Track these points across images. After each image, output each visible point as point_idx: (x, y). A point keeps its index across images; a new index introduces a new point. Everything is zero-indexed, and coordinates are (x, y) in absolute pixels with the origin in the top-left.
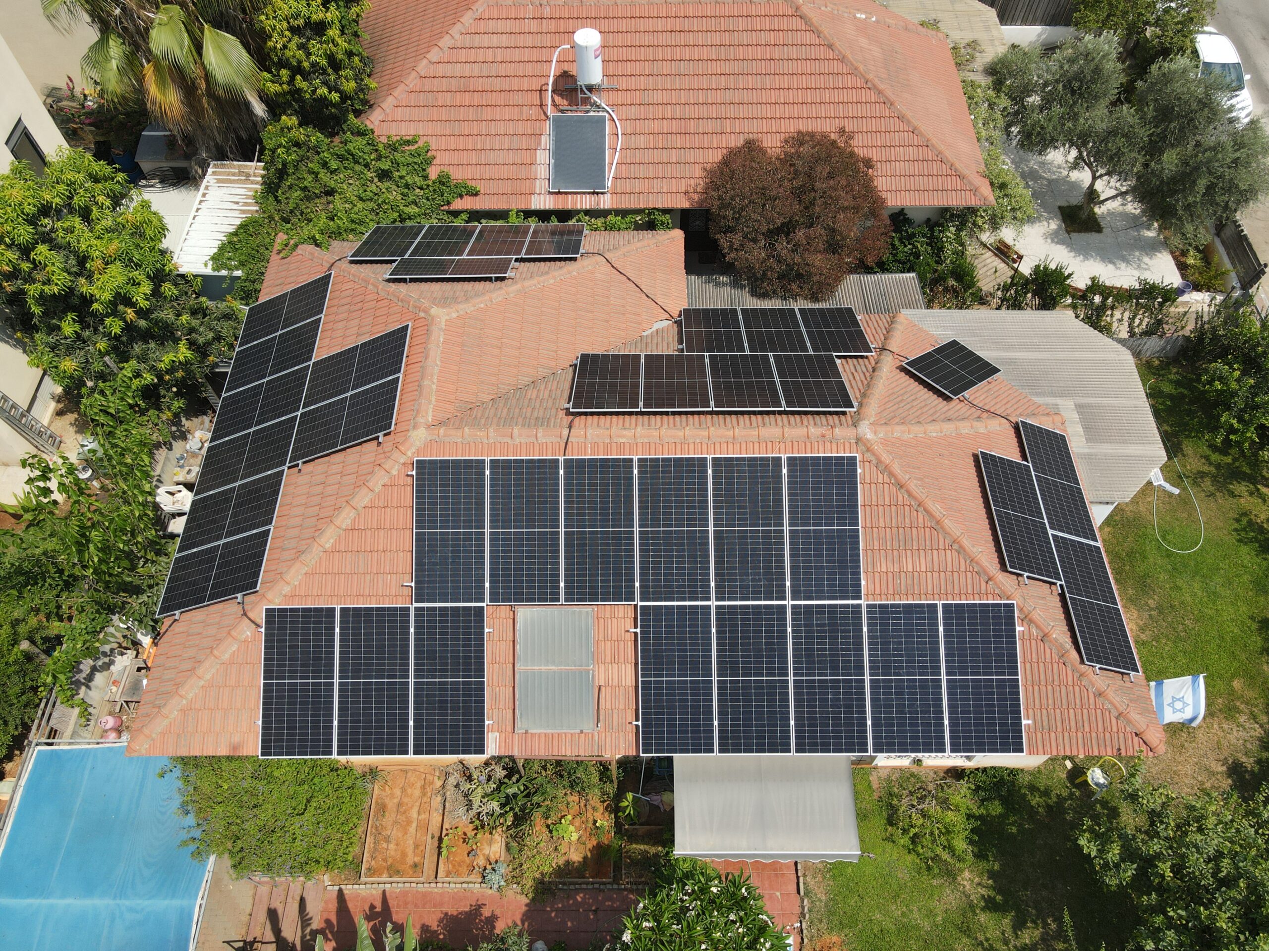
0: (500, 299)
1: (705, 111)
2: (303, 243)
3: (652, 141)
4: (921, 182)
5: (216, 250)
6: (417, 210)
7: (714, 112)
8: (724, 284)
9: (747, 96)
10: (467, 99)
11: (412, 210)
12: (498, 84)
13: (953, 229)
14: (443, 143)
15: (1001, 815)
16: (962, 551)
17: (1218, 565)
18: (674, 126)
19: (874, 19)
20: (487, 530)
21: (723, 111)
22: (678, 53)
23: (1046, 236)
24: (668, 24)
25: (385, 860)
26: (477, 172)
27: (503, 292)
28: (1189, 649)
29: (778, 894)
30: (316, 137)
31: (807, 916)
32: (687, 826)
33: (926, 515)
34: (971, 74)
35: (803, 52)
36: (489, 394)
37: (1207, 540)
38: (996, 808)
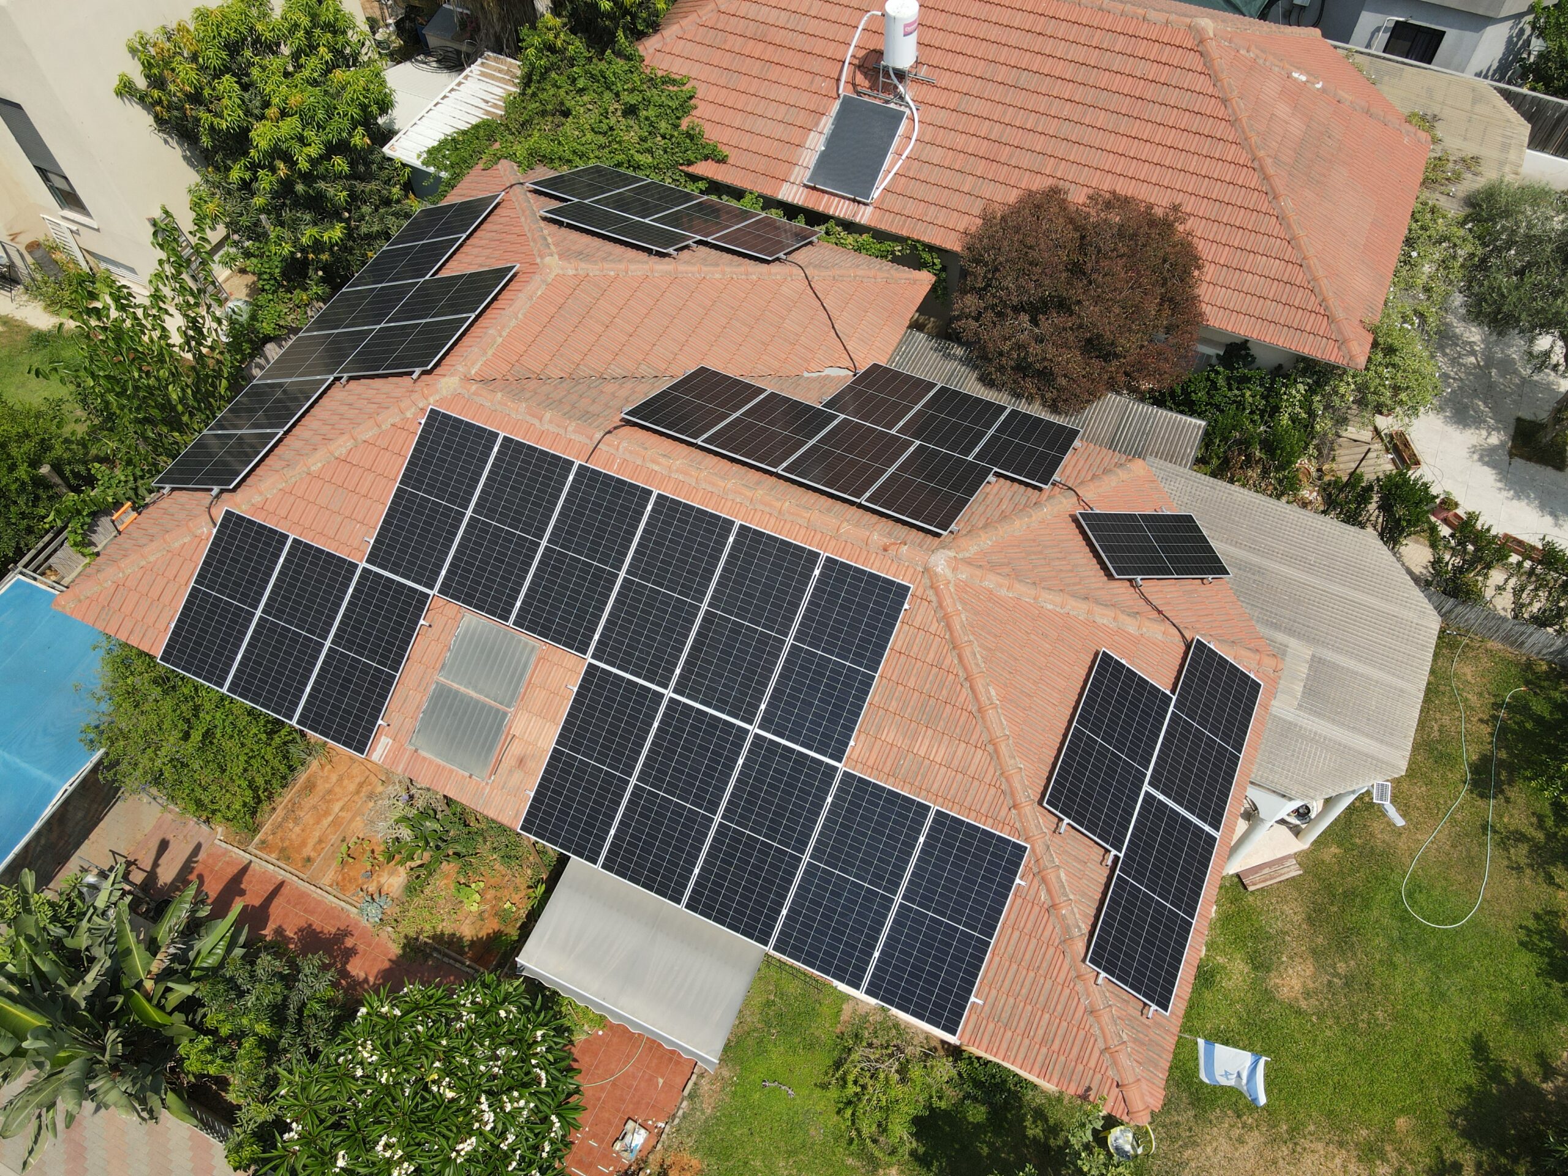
0: (639, 273)
1: (1028, 140)
2: (506, 158)
3: (949, 158)
4: (1272, 310)
5: (436, 144)
6: (650, 160)
7: (1039, 143)
8: (954, 357)
9: (1089, 137)
10: (758, 49)
11: (645, 159)
12: (801, 41)
13: (1301, 388)
14: (712, 93)
15: (977, 1126)
16: (995, 758)
17: (1471, 961)
18: (984, 148)
19: (1319, 86)
20: (469, 513)
21: (1051, 146)
22: (1026, 60)
23: (1474, 450)
24: (1028, 22)
25: (282, 840)
26: (734, 138)
27: (646, 267)
28: (1360, 1046)
29: (661, 1081)
30: (577, 46)
31: (677, 1121)
32: (547, 937)
33: (970, 695)
34: (1443, 198)
35: (1186, 100)
36: (561, 370)
37: (1474, 924)
38: (977, 1114)
